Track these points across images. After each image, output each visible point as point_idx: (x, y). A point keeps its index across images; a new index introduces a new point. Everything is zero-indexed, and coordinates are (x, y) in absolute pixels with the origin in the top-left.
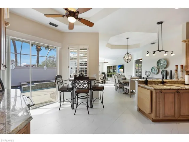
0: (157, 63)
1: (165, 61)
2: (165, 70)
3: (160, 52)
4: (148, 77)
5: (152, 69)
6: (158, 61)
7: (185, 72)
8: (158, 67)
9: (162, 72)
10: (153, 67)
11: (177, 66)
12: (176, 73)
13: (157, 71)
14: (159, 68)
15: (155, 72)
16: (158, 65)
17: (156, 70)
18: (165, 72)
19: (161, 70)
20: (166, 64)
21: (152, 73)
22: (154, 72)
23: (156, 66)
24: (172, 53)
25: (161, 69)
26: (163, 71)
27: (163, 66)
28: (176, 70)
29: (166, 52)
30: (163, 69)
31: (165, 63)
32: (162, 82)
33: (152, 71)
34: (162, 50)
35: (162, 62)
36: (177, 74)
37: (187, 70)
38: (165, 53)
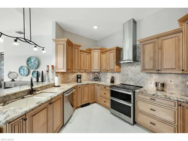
0: (27, 61)
1: (36, 60)
2: (37, 70)
3: (27, 42)
4: (13, 80)
5: (20, 69)
6: (28, 59)
7: (55, 73)
8: (28, 66)
9: (33, 73)
10: (21, 67)
11: (48, 66)
12: (47, 74)
13: (27, 72)
14: (29, 68)
15: (24, 73)
16: (28, 64)
17: (25, 70)
18: (36, 72)
19: (32, 71)
20: (38, 63)
21: (19, 75)
22: (22, 73)
23: (26, 65)
24: (43, 50)
25: (32, 69)
26: (34, 71)
27: (34, 65)
28: (48, 71)
29: (36, 45)
30: (34, 69)
31: (36, 62)
32: (30, 92)
33: (19, 72)
34: (31, 41)
35: (32, 61)
36: (48, 76)
37: (56, 71)
38: (35, 47)
